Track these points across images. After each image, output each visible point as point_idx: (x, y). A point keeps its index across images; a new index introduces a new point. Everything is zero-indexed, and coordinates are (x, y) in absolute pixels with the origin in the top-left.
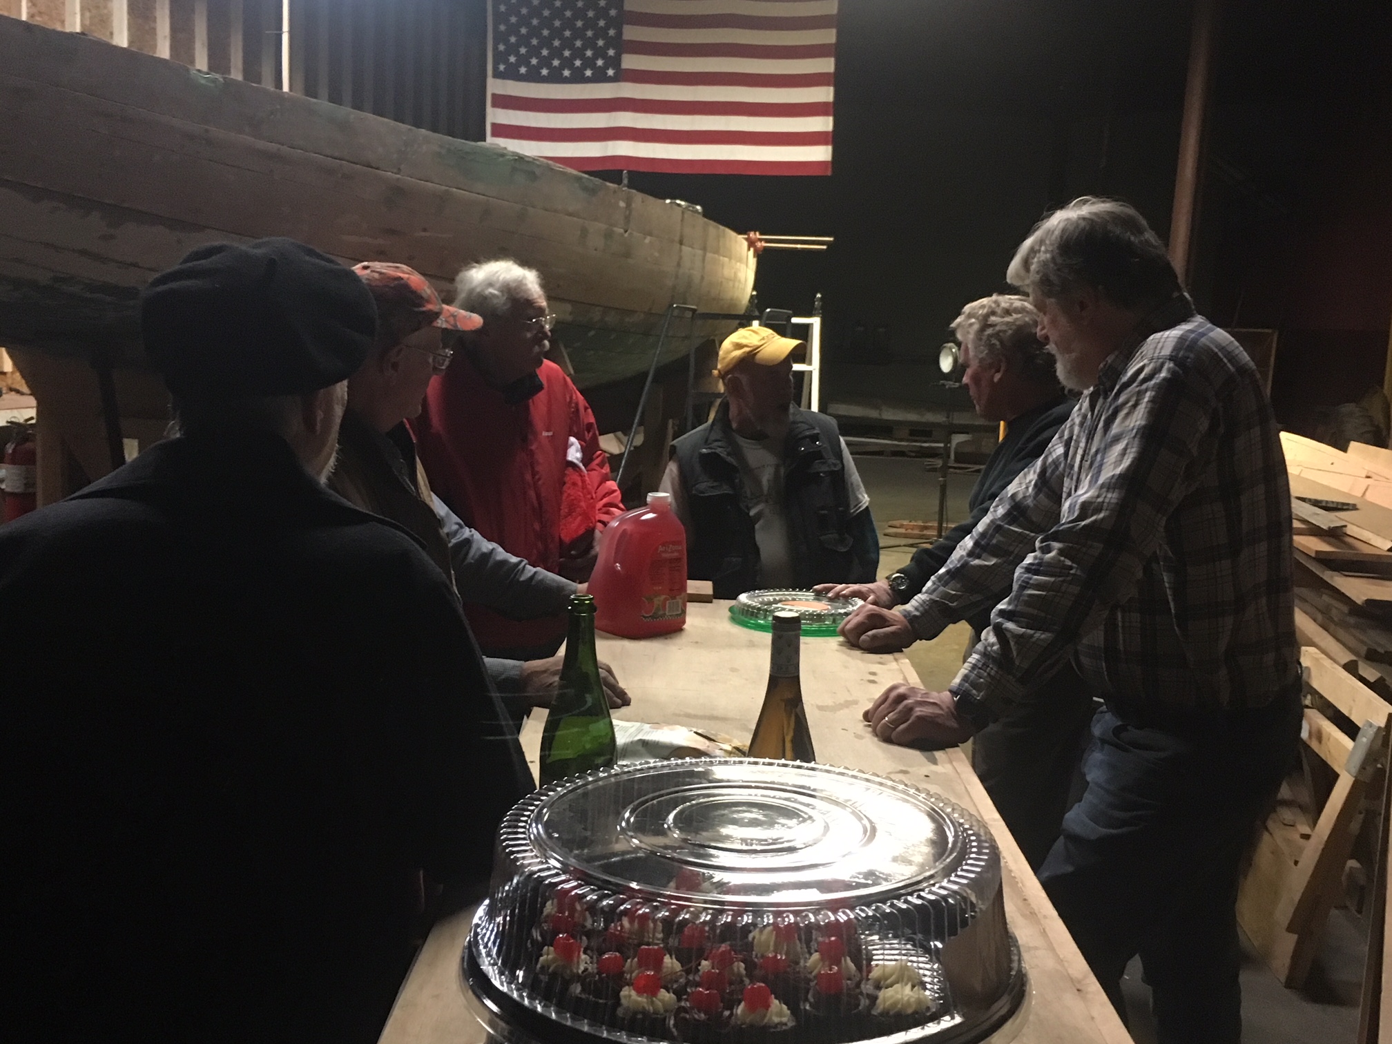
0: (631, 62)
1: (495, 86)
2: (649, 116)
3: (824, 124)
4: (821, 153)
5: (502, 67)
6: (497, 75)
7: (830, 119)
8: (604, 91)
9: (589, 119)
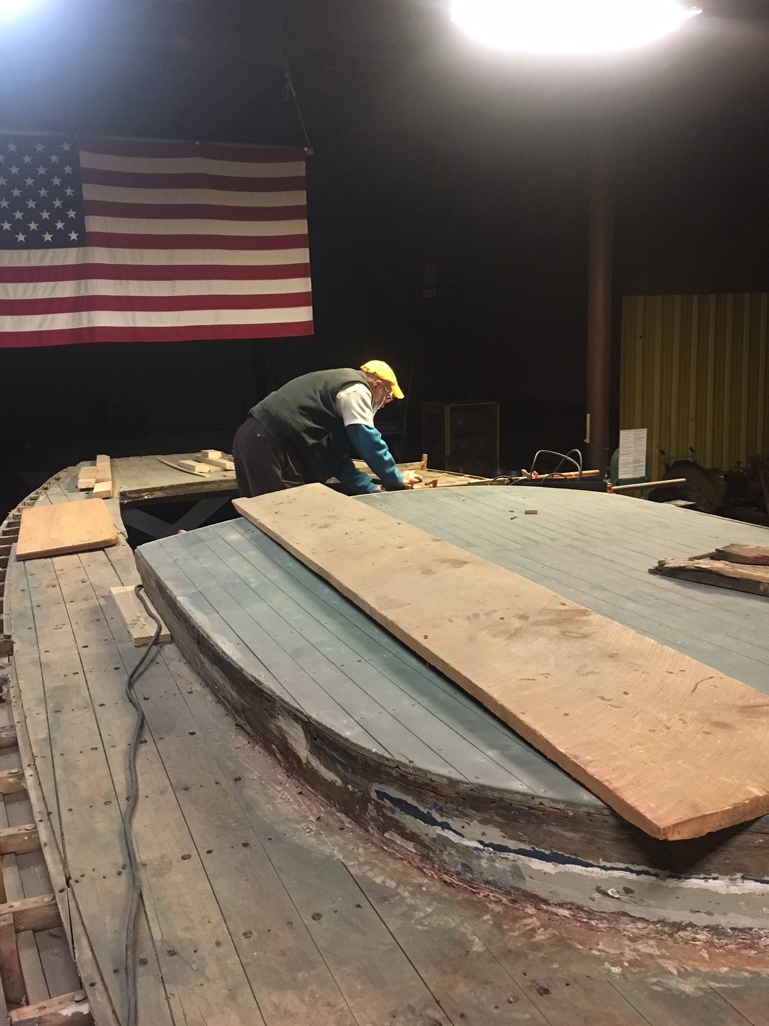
0: (96, 224)
3: (302, 285)
4: (303, 314)
7: (308, 281)
8: (70, 257)
9: (53, 289)
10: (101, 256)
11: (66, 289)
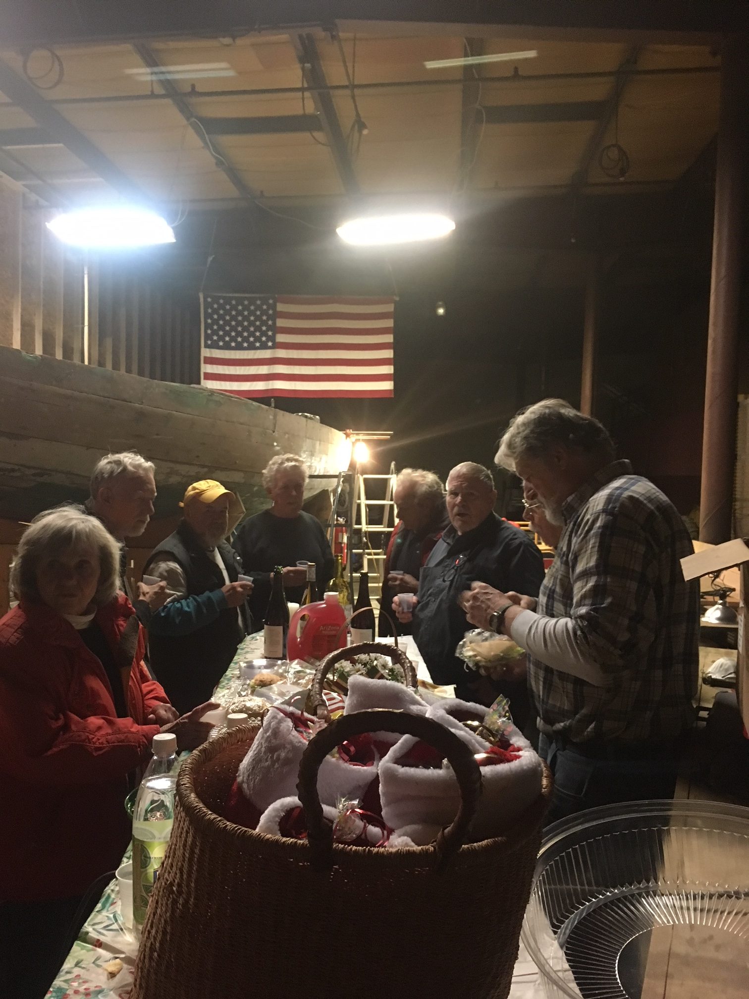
0: (281, 338)
1: (205, 352)
3: (388, 370)
4: (388, 385)
5: (209, 342)
6: (207, 346)
7: (392, 367)
8: (266, 354)
9: (258, 369)
10: (281, 353)
11: (264, 370)
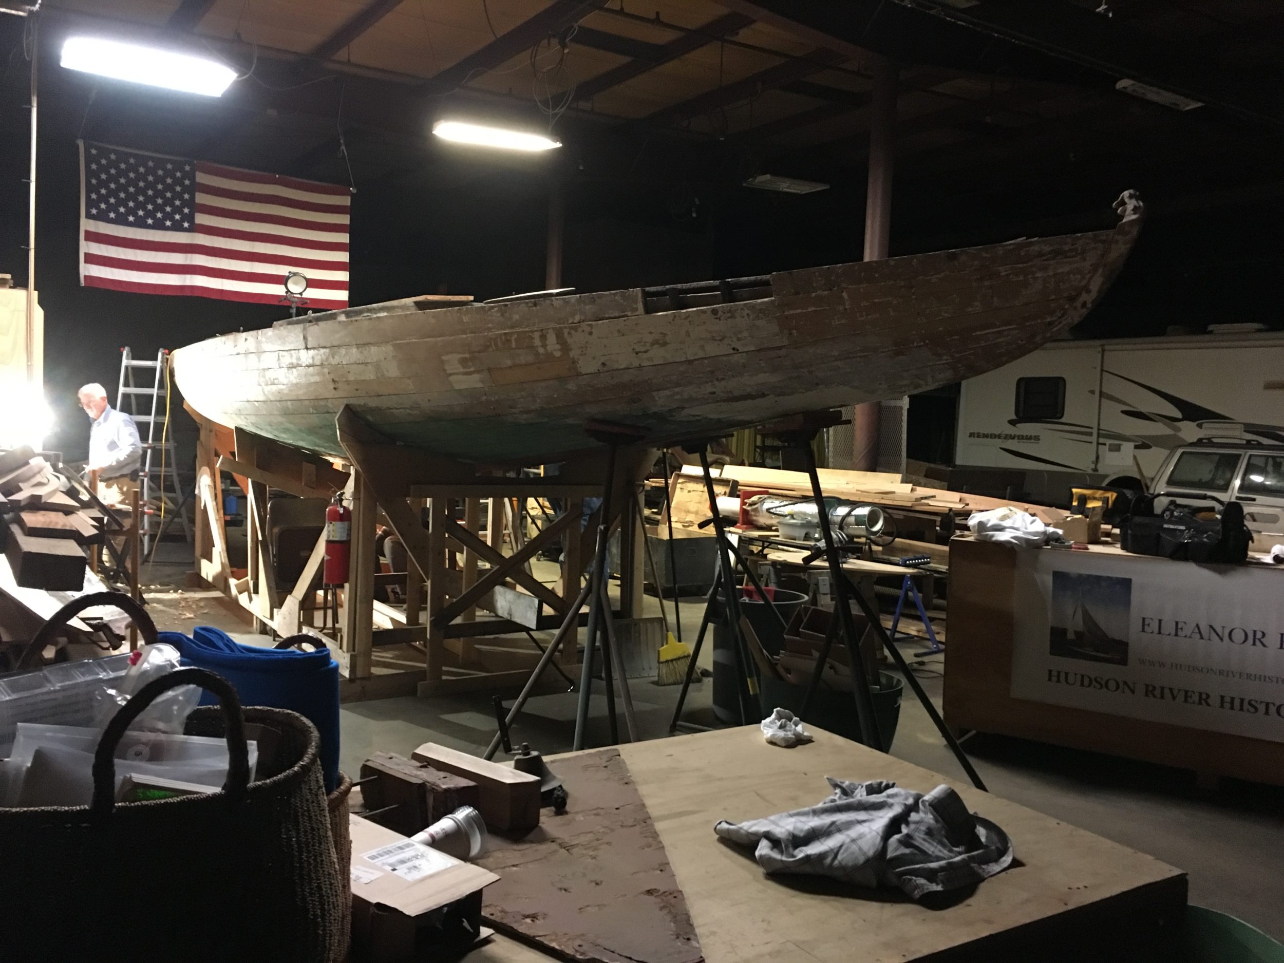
0: (201, 219)
1: (86, 225)
2: (218, 259)
3: (342, 276)
4: (340, 296)
5: (94, 211)
6: (89, 216)
7: (347, 274)
8: (181, 238)
10: (203, 239)
